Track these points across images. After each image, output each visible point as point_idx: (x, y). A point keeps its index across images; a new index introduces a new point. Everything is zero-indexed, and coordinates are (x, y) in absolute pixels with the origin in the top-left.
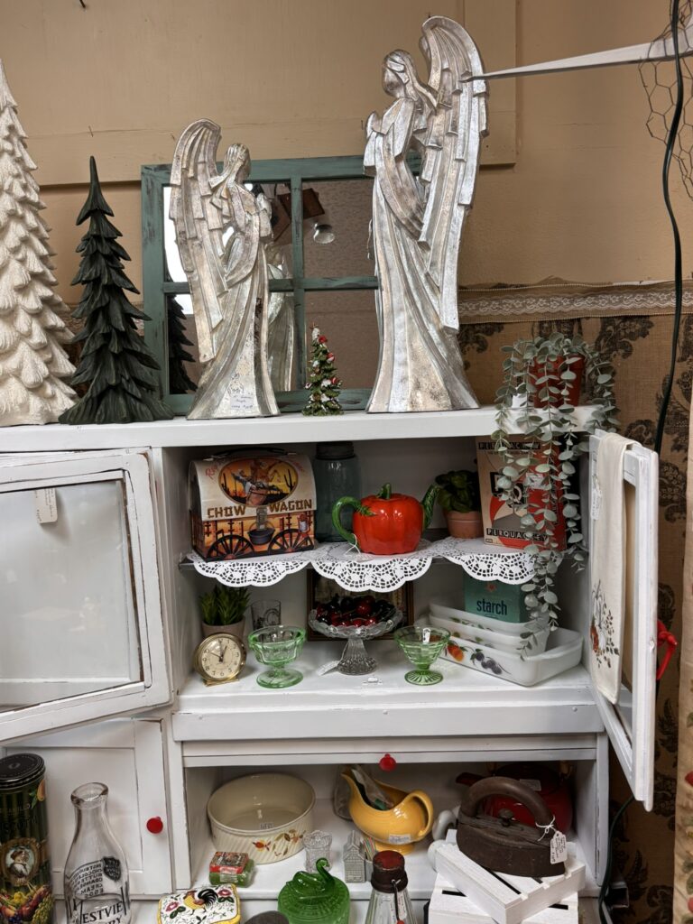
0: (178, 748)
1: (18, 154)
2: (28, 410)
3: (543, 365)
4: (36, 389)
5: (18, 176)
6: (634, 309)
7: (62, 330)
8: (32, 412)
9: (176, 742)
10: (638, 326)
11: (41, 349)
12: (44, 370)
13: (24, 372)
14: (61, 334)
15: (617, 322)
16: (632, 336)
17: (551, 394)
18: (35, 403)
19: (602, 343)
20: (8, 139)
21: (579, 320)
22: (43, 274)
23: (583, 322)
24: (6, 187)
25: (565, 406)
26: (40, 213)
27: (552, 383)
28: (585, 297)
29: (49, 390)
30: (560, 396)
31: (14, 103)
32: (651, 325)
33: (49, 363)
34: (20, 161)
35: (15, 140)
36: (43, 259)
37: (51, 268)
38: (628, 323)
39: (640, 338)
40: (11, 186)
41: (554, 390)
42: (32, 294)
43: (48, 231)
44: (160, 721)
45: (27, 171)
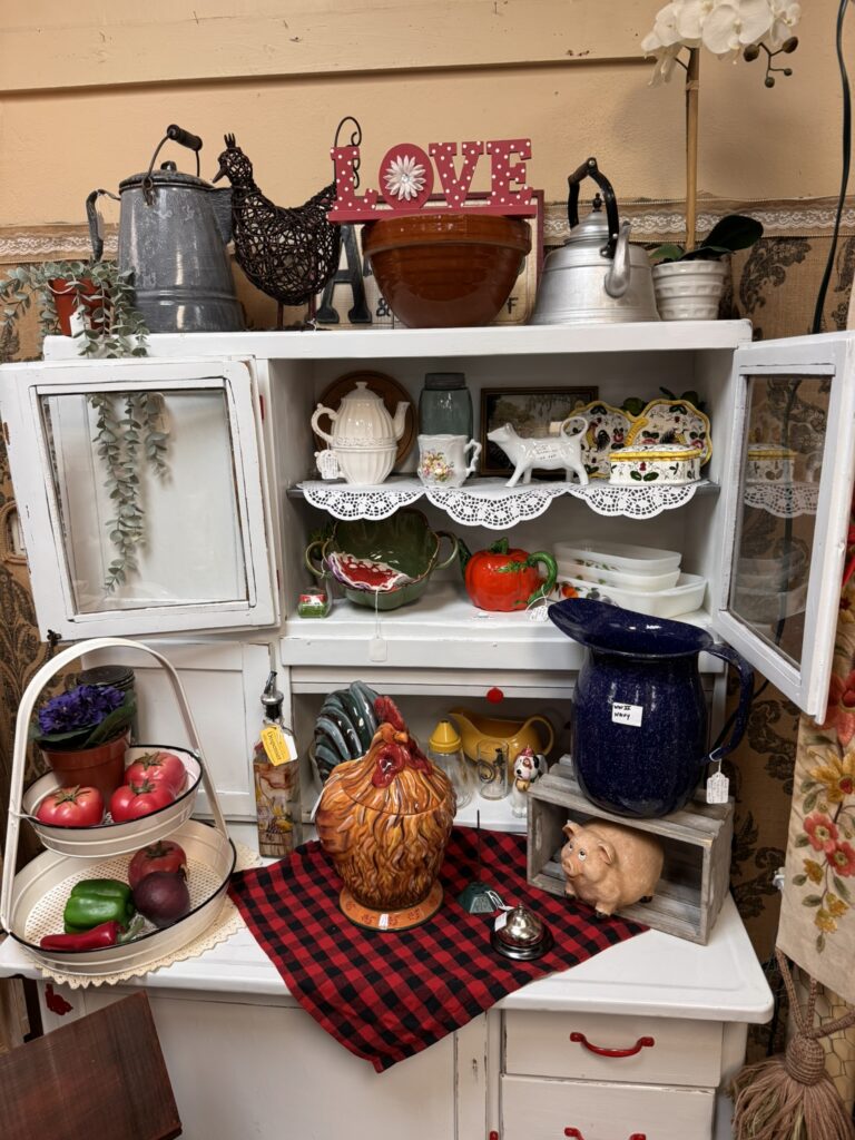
0: (287, 672)
6: (790, 229)
9: (284, 666)
10: (794, 250)
15: (771, 244)
16: (786, 261)
19: (752, 267)
32: (808, 248)
38: (782, 246)
39: (795, 263)
44: (268, 645)
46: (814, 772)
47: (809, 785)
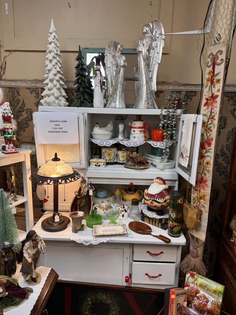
0: (88, 179)
1: (56, 43)
2: (55, 103)
3: (171, 99)
4: (57, 98)
5: (55, 48)
6: (193, 90)
7: (63, 85)
8: (56, 103)
10: (194, 94)
11: (59, 89)
12: (59, 94)
13: (55, 94)
14: (63, 86)
15: (189, 92)
16: (192, 96)
17: (172, 106)
18: (57, 101)
19: (185, 97)
20: (54, 39)
21: (181, 91)
22: (60, 71)
23: (182, 92)
24: (53, 50)
25: (175, 109)
26: (60, 57)
27: (173, 103)
28: (182, 86)
29: (60, 98)
30: (174, 106)
31: (56, 30)
32: (197, 94)
33: (61, 92)
34: (56, 44)
35: (55, 39)
36: (60, 68)
37: (62, 70)
38: (192, 93)
39: (194, 97)
40: (54, 50)
41: (173, 105)
42: (57, 76)
43: (62, 61)
45: (58, 47)
46: (195, 196)
47: (194, 199)
